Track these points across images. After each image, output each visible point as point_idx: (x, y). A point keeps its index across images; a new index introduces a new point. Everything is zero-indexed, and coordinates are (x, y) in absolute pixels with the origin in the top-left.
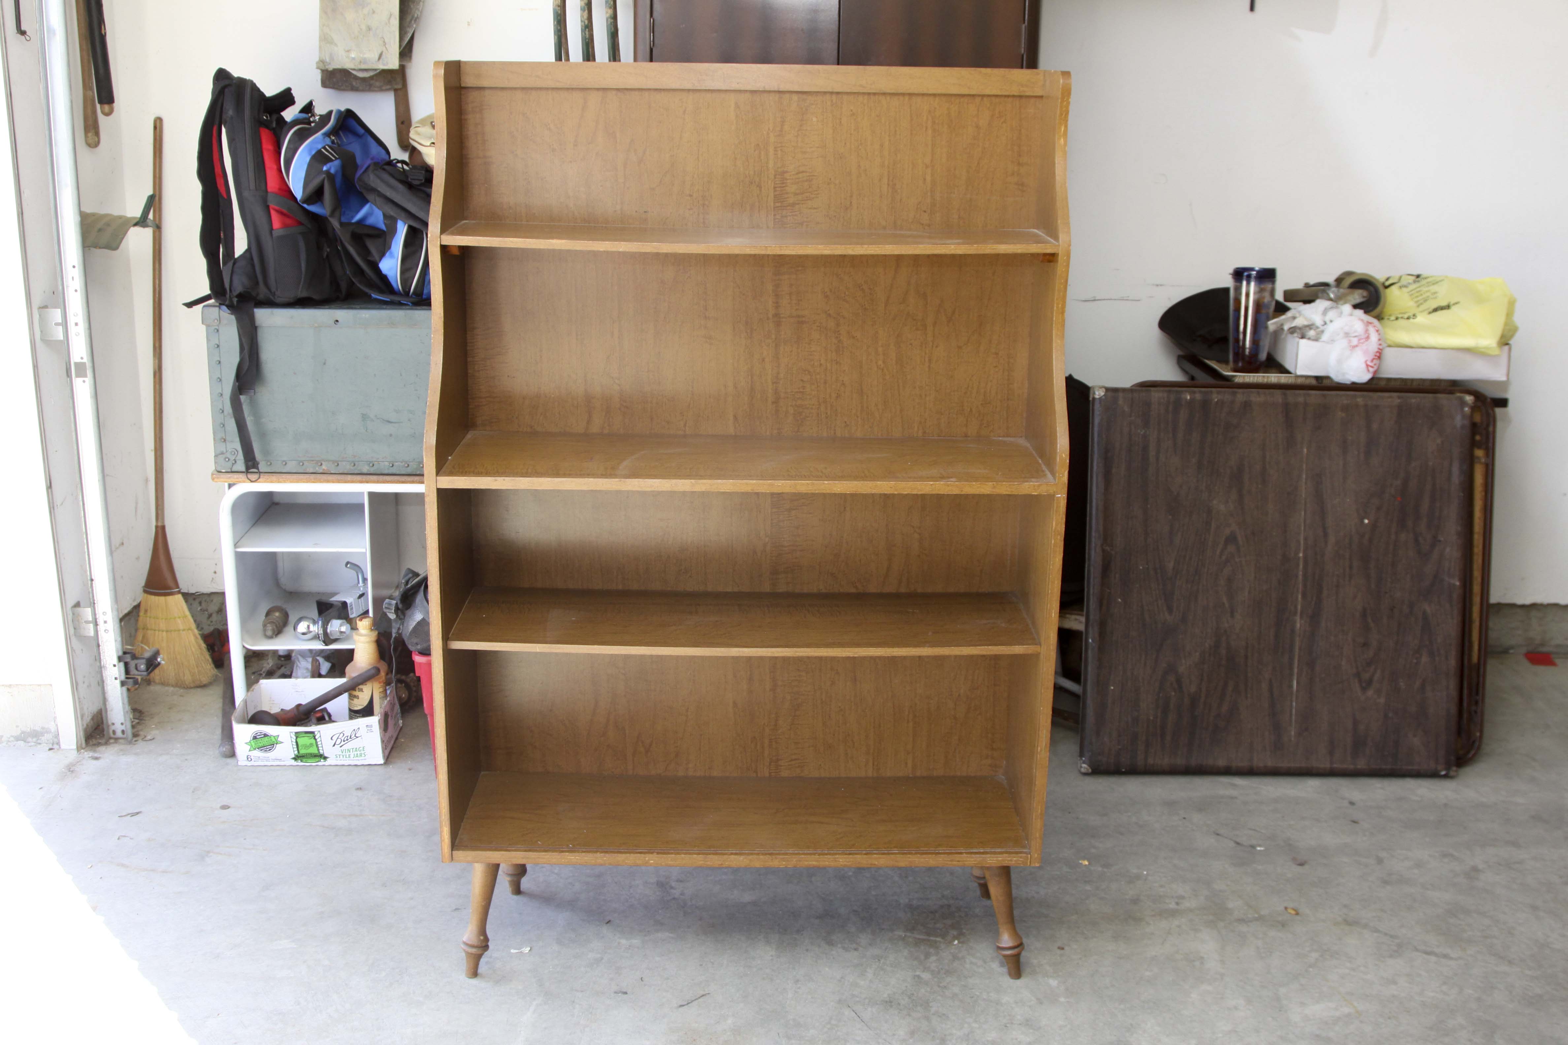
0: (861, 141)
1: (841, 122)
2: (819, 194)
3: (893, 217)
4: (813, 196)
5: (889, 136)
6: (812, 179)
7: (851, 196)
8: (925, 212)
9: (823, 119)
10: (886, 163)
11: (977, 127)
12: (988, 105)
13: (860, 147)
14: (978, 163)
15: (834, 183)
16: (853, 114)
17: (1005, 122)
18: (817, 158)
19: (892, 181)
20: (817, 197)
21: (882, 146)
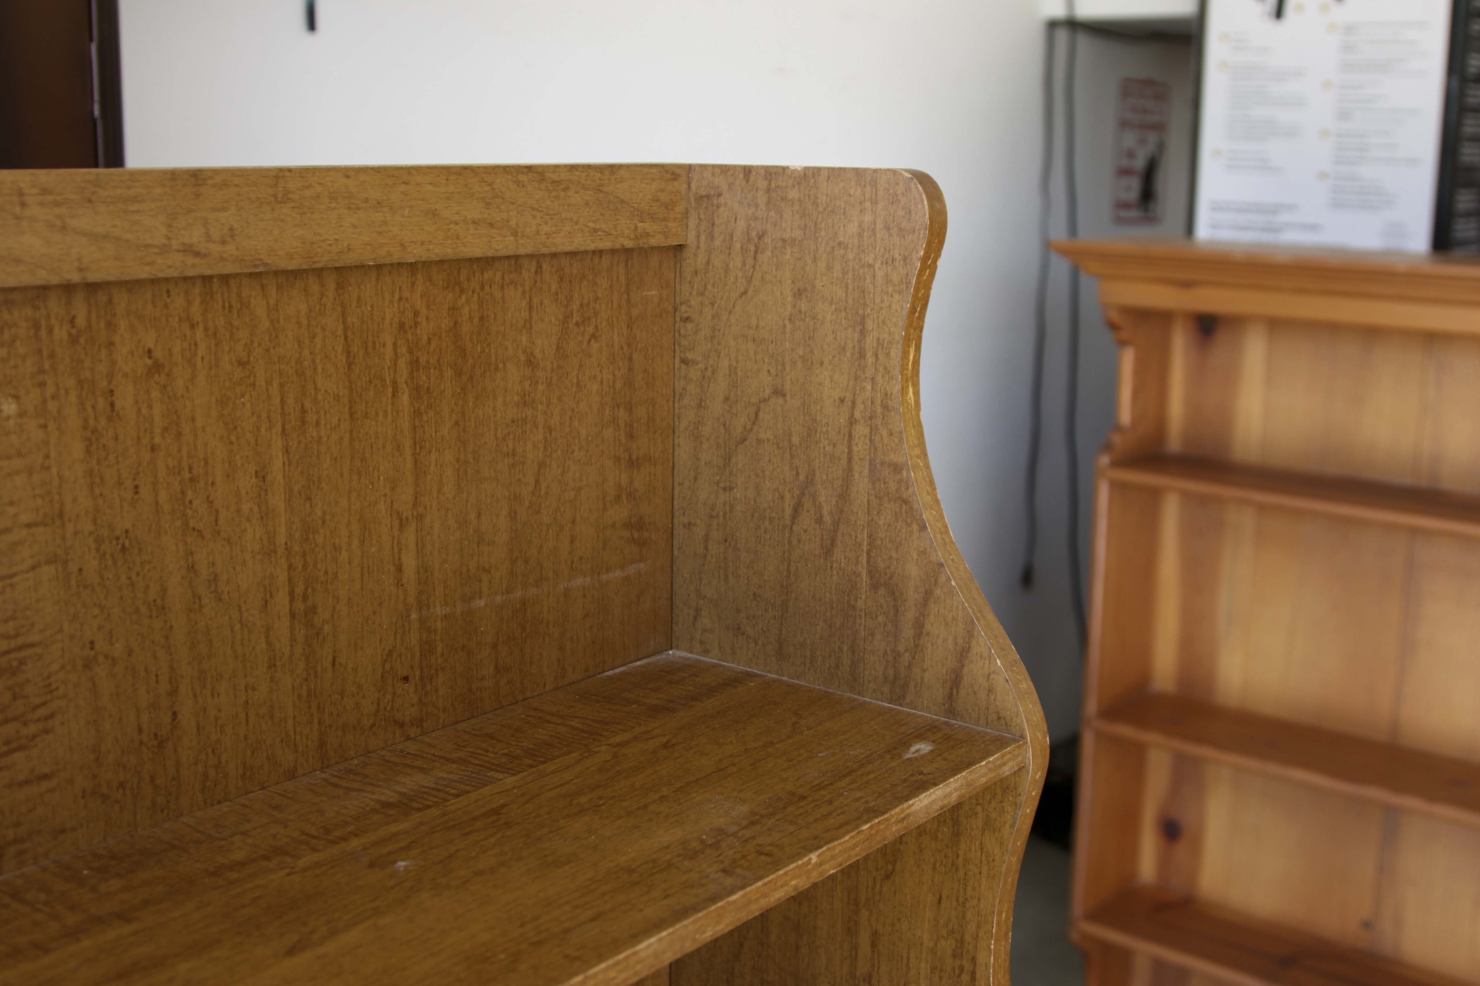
0: (190, 468)
1: (112, 405)
2: (52, 716)
3: (316, 726)
4: (33, 729)
5: (284, 433)
6: (22, 662)
7: (174, 692)
8: (406, 679)
9: (44, 402)
10: (281, 539)
11: (531, 362)
12: (554, 286)
13: (190, 494)
14: (537, 482)
15: (106, 657)
16: (157, 367)
17: (594, 336)
18: (33, 568)
19: (305, 598)
20: (47, 731)
21: (262, 475)
